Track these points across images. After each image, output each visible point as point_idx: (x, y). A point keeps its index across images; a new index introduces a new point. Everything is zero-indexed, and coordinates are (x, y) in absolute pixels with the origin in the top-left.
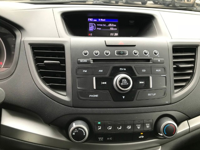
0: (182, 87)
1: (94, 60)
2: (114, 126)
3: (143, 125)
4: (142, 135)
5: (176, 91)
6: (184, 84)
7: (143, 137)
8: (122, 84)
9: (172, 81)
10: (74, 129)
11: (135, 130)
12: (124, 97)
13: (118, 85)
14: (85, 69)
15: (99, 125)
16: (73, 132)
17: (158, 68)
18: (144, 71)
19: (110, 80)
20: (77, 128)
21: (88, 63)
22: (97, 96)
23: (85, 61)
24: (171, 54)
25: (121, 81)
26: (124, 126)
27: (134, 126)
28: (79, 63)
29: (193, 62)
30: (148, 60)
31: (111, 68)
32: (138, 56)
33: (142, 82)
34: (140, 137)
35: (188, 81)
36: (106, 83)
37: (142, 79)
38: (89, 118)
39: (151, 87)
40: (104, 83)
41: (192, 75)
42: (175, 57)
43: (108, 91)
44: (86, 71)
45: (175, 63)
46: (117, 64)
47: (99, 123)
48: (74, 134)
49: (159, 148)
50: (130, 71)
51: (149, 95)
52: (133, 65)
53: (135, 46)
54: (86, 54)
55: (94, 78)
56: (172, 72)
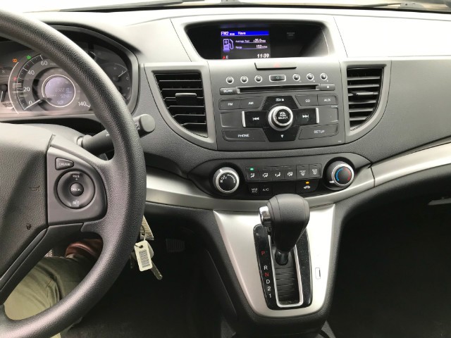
0: (361, 122)
1: (242, 90)
2: (272, 173)
3: (309, 171)
4: (307, 185)
5: (351, 128)
6: (364, 118)
7: (309, 187)
8: (279, 118)
9: (347, 115)
10: (222, 176)
11: (299, 178)
12: (282, 136)
13: (274, 119)
14: (230, 100)
15: (252, 172)
16: (220, 179)
17: (327, 97)
18: (308, 101)
19: (264, 114)
20: (226, 174)
21: (234, 93)
22: (247, 136)
23: (230, 90)
24: (345, 79)
25: (278, 115)
26: (284, 172)
27: (296, 172)
28: (222, 94)
29: (378, 89)
30: (313, 87)
31: (264, 99)
32: (299, 82)
33: (306, 116)
34: (305, 188)
35: (369, 114)
36: (258, 119)
37: (305, 111)
38: (238, 163)
39: (318, 121)
40: (256, 119)
41: (375, 106)
42: (350, 83)
43: (261, 129)
44: (231, 104)
45: (350, 90)
46: (272, 94)
47: (252, 169)
48: (221, 181)
49: (331, 207)
50: (289, 102)
51: (316, 132)
52: (293, 94)
53: (295, 68)
54: (230, 82)
55: (243, 112)
56: (347, 103)
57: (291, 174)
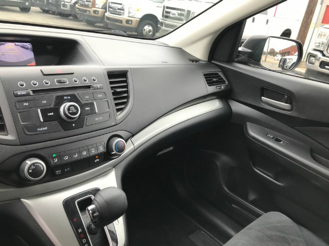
0: (121, 109)
1: (34, 91)
2: (70, 155)
3: (97, 148)
4: (97, 158)
5: (118, 113)
6: (123, 106)
7: (98, 160)
8: (70, 112)
9: (114, 105)
10: (30, 166)
11: (91, 155)
12: (74, 125)
13: (67, 113)
14: (26, 101)
15: (55, 158)
16: (29, 169)
17: (100, 93)
18: (87, 97)
19: (56, 110)
20: (33, 164)
21: (28, 95)
22: (46, 128)
23: (24, 93)
24: (108, 81)
25: (69, 109)
26: (80, 153)
27: (88, 150)
28: (16, 96)
29: (126, 87)
30: (89, 87)
31: (55, 97)
32: (78, 84)
33: (88, 108)
34: (96, 161)
35: (125, 103)
36: (52, 114)
37: (87, 105)
38: (42, 153)
39: (97, 112)
40: (50, 114)
41: (127, 97)
42: (111, 83)
43: (57, 122)
44: (27, 104)
45: (112, 88)
46: (60, 93)
47: (54, 155)
48: (30, 171)
49: (112, 171)
50: (74, 98)
51: (97, 119)
52: (76, 93)
53: (73, 73)
54: (22, 85)
55: (39, 110)
56: (112, 97)
57: (85, 153)
